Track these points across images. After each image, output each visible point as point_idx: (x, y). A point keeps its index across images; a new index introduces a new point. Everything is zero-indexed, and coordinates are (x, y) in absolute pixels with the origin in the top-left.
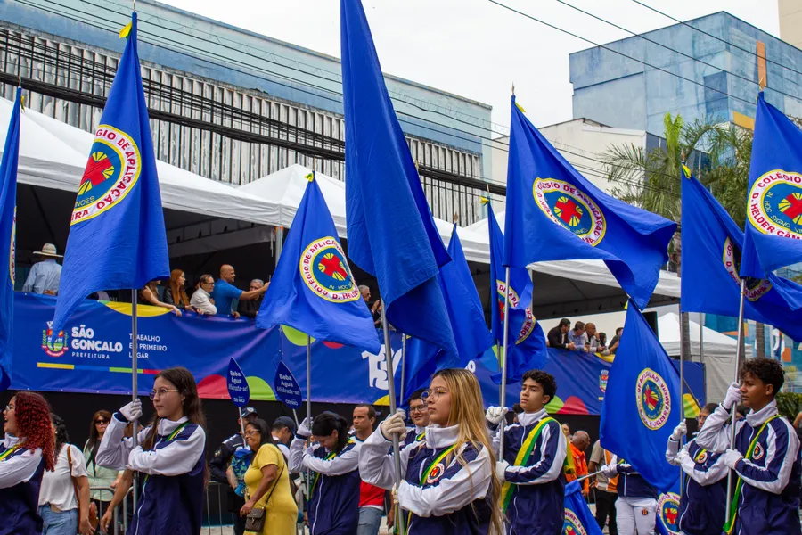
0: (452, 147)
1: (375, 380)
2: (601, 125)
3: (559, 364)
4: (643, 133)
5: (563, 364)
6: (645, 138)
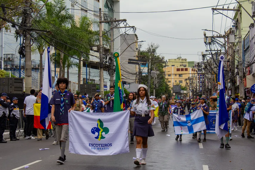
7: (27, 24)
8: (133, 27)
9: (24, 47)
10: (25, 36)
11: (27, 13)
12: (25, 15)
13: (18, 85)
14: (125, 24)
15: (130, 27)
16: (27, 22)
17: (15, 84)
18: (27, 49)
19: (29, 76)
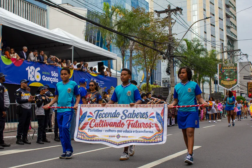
0: (38, 6)
1: (30, 77)
2: (73, 6)
3: (80, 75)
4: (86, 9)
5: (81, 75)
6: (87, 11)
7: (171, 53)
8: (246, 55)
9: (170, 68)
10: (170, 61)
11: (170, 46)
12: (169, 47)
13: (166, 92)
14: (240, 52)
15: (244, 55)
16: (171, 51)
17: (164, 91)
18: (172, 69)
19: (173, 87)
